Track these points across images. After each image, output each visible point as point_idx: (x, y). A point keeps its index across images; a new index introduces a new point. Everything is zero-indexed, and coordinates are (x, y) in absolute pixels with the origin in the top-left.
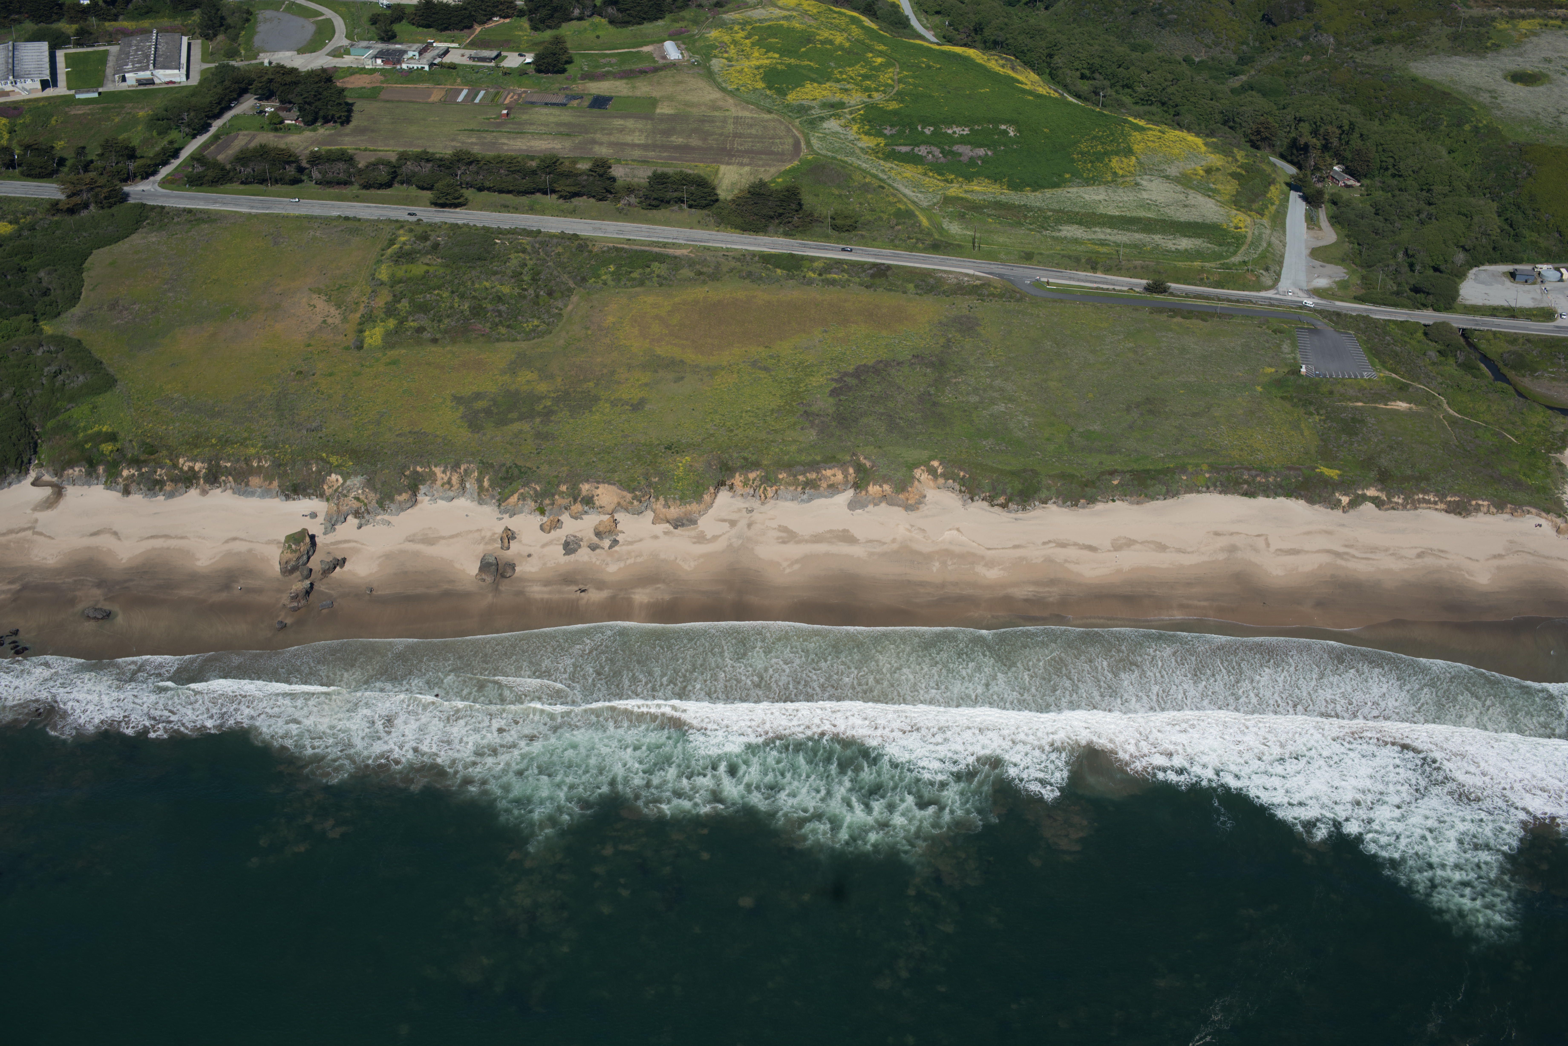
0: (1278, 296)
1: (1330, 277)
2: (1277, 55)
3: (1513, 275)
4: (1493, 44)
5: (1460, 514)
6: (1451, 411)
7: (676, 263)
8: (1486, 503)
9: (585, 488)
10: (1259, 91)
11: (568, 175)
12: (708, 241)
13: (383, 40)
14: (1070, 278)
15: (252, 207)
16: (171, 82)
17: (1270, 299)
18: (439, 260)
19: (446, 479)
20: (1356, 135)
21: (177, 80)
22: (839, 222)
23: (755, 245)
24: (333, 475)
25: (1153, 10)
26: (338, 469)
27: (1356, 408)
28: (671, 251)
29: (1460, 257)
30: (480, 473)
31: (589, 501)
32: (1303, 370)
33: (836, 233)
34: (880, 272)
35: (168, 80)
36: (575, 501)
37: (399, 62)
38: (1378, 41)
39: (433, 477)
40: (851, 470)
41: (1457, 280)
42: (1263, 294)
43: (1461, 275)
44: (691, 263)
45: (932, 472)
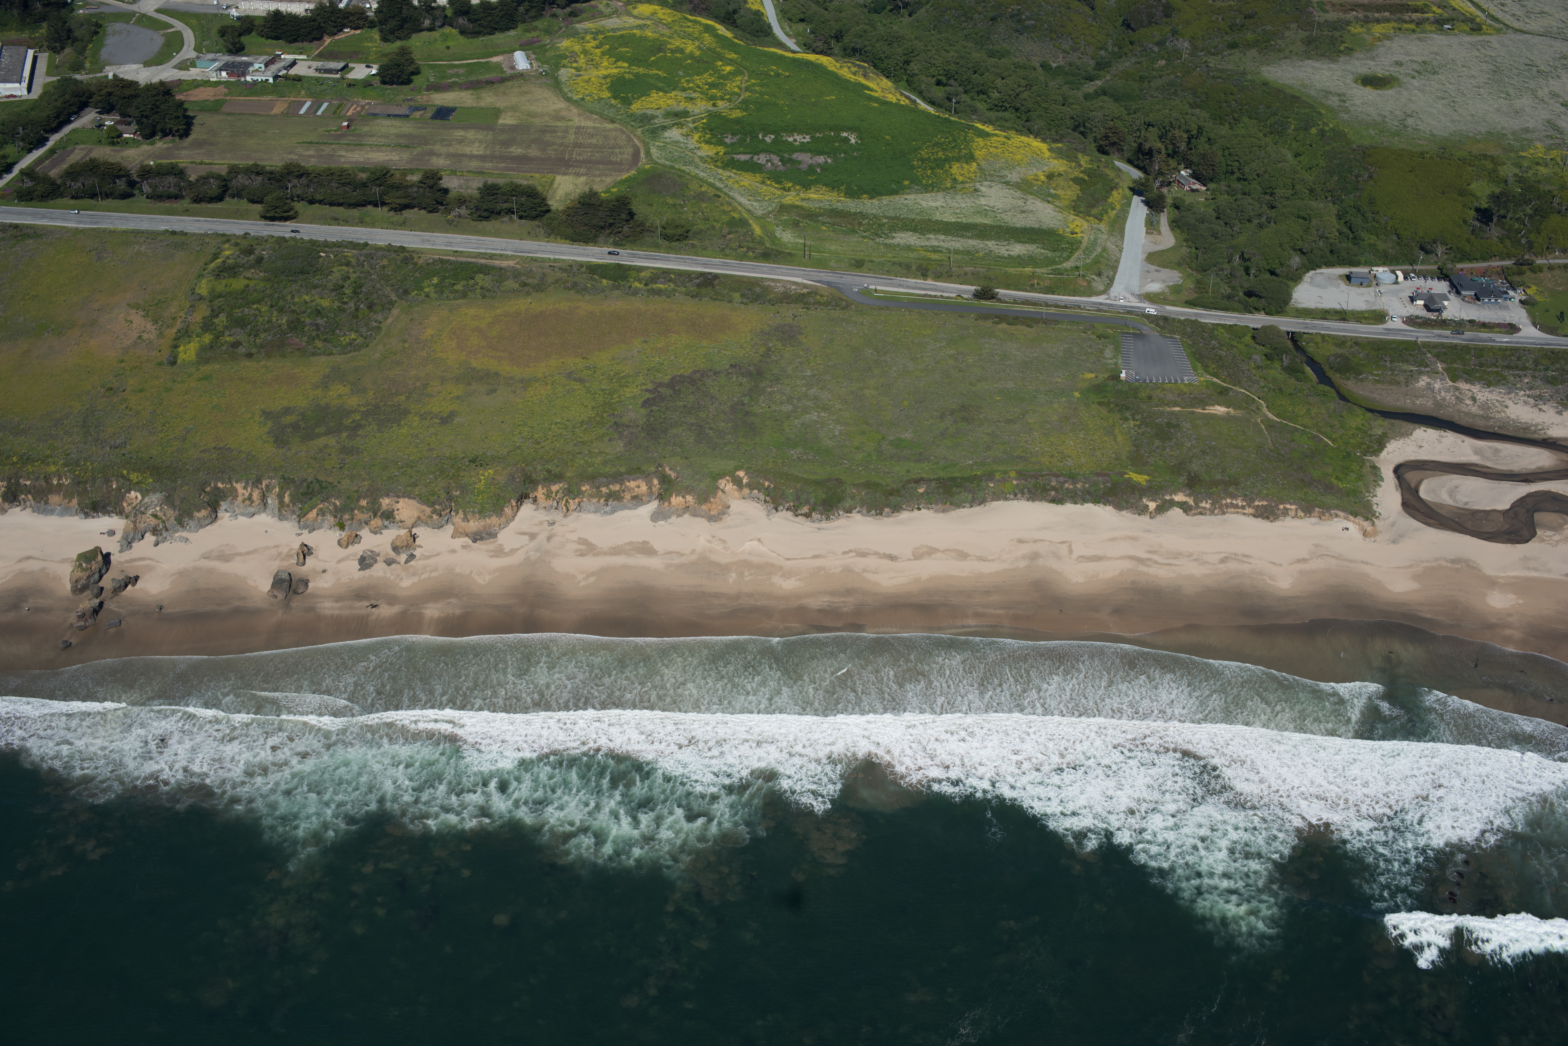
0: (1108, 302)
1: (1164, 281)
2: (1133, 60)
3: (1348, 278)
4: (1346, 48)
5: (1268, 518)
6: (1270, 415)
7: (500, 274)
8: (1293, 507)
9: (385, 502)
10: (1112, 96)
11: (397, 187)
12: (536, 252)
13: (231, 52)
14: (900, 286)
15: (80, 222)
16: (12, 96)
17: (1100, 304)
18: (262, 274)
19: (247, 495)
20: (1203, 139)
21: (18, 93)
22: (669, 231)
23: (583, 255)
24: (133, 493)
25: (1012, 16)
26: (136, 486)
27: (1173, 413)
28: (497, 263)
29: (1296, 260)
30: (281, 489)
31: (389, 516)
32: (1123, 375)
33: (666, 243)
34: (708, 281)
35: (8, 93)
36: (375, 515)
37: (244, 74)
38: (1233, 46)
39: (234, 493)
40: (656, 482)
41: (1291, 283)
42: (1094, 299)
43: (1297, 278)
44: (516, 274)
45: (738, 482)
